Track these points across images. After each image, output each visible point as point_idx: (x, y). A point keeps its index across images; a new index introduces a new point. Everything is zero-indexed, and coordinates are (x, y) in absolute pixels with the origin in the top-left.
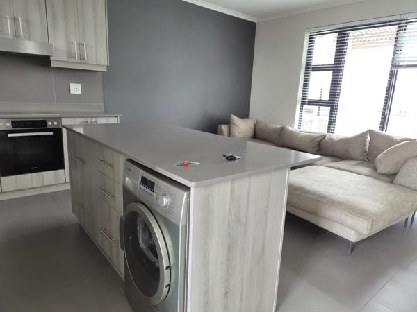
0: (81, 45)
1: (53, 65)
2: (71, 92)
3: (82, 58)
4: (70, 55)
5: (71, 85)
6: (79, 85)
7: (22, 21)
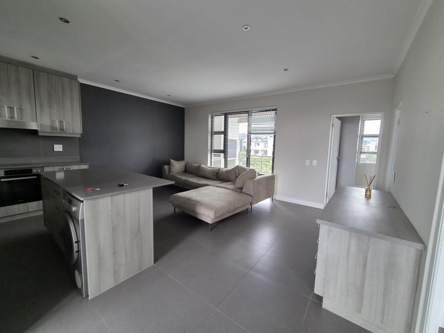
0: (61, 122)
1: (39, 135)
2: (55, 150)
3: (62, 129)
4: (53, 128)
5: (55, 145)
6: (61, 146)
7: (17, 109)
